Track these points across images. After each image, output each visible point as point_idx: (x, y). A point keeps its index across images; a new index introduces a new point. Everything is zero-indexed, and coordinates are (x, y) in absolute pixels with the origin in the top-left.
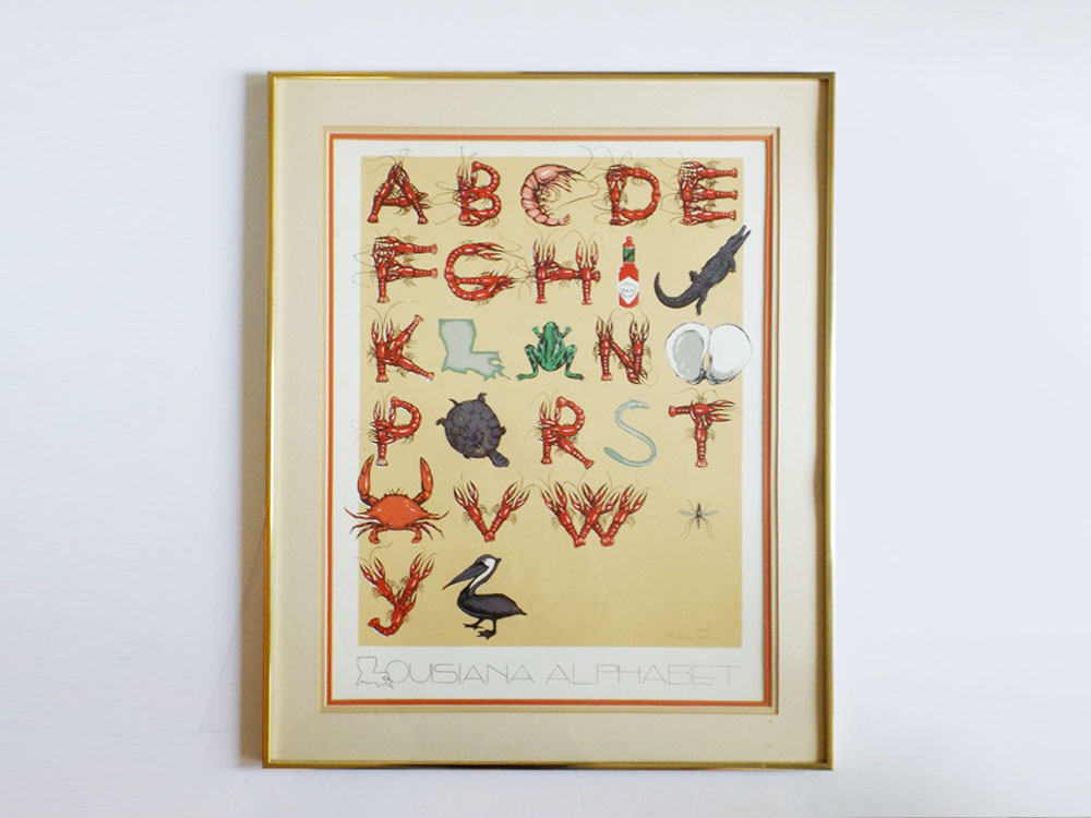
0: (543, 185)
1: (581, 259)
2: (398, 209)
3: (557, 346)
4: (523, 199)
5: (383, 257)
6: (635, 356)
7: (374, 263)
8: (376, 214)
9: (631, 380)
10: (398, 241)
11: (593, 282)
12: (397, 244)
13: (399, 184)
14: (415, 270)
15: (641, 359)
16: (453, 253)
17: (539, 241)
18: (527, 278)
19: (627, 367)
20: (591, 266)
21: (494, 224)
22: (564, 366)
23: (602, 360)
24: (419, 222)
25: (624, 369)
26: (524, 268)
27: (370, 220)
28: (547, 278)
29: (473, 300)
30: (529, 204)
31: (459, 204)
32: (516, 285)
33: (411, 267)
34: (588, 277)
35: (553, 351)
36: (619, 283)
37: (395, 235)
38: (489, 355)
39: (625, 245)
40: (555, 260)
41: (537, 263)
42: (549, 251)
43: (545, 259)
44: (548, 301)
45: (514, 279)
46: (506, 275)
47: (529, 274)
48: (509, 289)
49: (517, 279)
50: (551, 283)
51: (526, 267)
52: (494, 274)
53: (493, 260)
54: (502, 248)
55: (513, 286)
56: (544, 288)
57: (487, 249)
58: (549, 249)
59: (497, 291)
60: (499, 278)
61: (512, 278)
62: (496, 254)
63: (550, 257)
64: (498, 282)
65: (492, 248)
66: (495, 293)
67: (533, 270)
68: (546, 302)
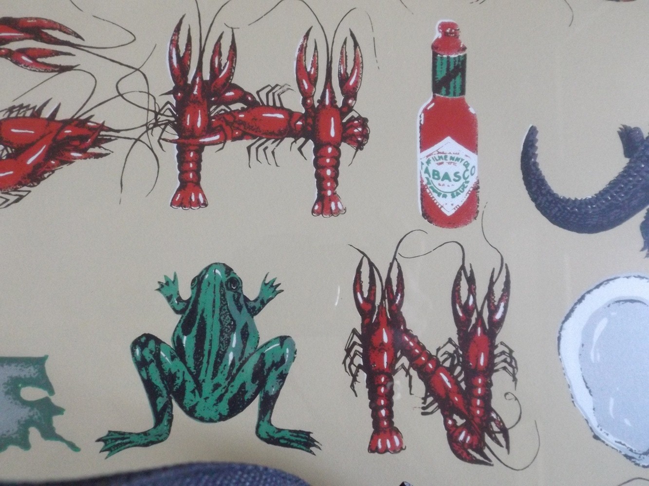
1: (313, 81)
3: (235, 339)
6: (471, 373)
9: (460, 450)
11: (346, 149)
15: (488, 385)
17: (190, 21)
19: (448, 410)
20: (340, 100)
22: (253, 409)
23: (372, 386)
25: (438, 416)
26: (142, 100)
28: (209, 130)
32: (117, 147)
34: (333, 133)
35: (221, 356)
36: (422, 156)
38: (14, 371)
39: (437, 48)
40: (236, 80)
41: (181, 87)
42: (217, 51)
43: (207, 76)
44: (210, 201)
45: (110, 130)
46: (83, 118)
47: (156, 118)
48: (92, 161)
49: (118, 131)
50: (221, 146)
51: (149, 96)
52: (46, 114)
53: (46, 71)
54: (78, 36)
55: (104, 152)
56: (198, 161)
57: (28, 36)
58: (218, 45)
59: (53, 166)
60: (61, 125)
61: (102, 127)
62: (58, 53)
63: (220, 71)
64: (58, 138)
65: (46, 34)
66: (46, 172)
67: (169, 106)
68: (205, 204)
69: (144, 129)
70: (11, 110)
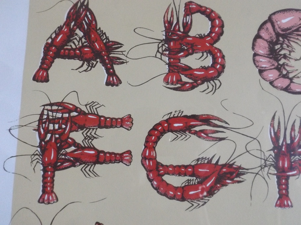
0: (285, 36)
2: (78, 63)
4: (255, 55)
5: (53, 132)
7: (38, 140)
8: (47, 70)
10: (76, 109)
12: (74, 114)
13: (81, 28)
14: (99, 152)
16: (155, 128)
17: (279, 114)
18: (262, 167)
21: (215, 89)
24: (108, 83)
26: (258, 154)
27: (36, 78)
29: (183, 199)
30: (264, 62)
31: (166, 59)
32: (248, 178)
33: (94, 149)
37: (72, 100)
42: (293, 129)
43: (289, 142)
44: (294, 205)
45: (244, 169)
46: (231, 163)
47: (265, 163)
48: (236, 184)
49: (247, 169)
50: (297, 176)
51: (261, 152)
52: (214, 162)
53: (213, 141)
54: (227, 123)
55: (242, 180)
56: (287, 184)
57: (204, 124)
58: (293, 126)
59: (219, 187)
60: (221, 167)
61: (240, 168)
62: (218, 132)
63: (295, 139)
64: (221, 173)
65: (212, 122)
66: (215, 190)
67: (271, 157)
68: (292, 206)
69: (260, 168)
70: (198, 160)
